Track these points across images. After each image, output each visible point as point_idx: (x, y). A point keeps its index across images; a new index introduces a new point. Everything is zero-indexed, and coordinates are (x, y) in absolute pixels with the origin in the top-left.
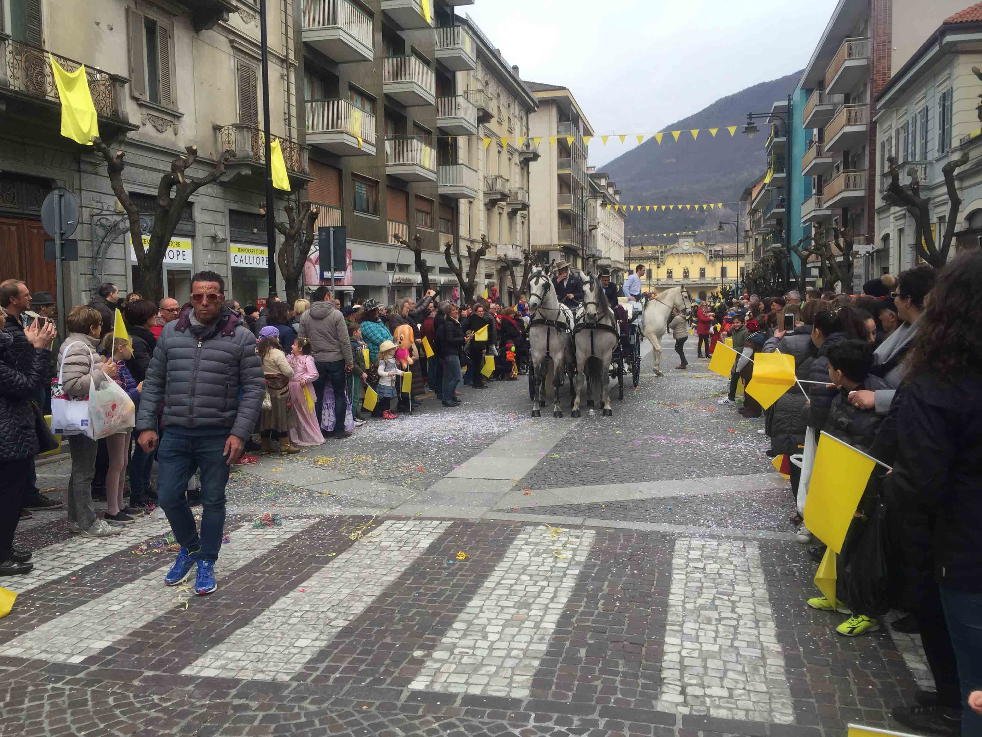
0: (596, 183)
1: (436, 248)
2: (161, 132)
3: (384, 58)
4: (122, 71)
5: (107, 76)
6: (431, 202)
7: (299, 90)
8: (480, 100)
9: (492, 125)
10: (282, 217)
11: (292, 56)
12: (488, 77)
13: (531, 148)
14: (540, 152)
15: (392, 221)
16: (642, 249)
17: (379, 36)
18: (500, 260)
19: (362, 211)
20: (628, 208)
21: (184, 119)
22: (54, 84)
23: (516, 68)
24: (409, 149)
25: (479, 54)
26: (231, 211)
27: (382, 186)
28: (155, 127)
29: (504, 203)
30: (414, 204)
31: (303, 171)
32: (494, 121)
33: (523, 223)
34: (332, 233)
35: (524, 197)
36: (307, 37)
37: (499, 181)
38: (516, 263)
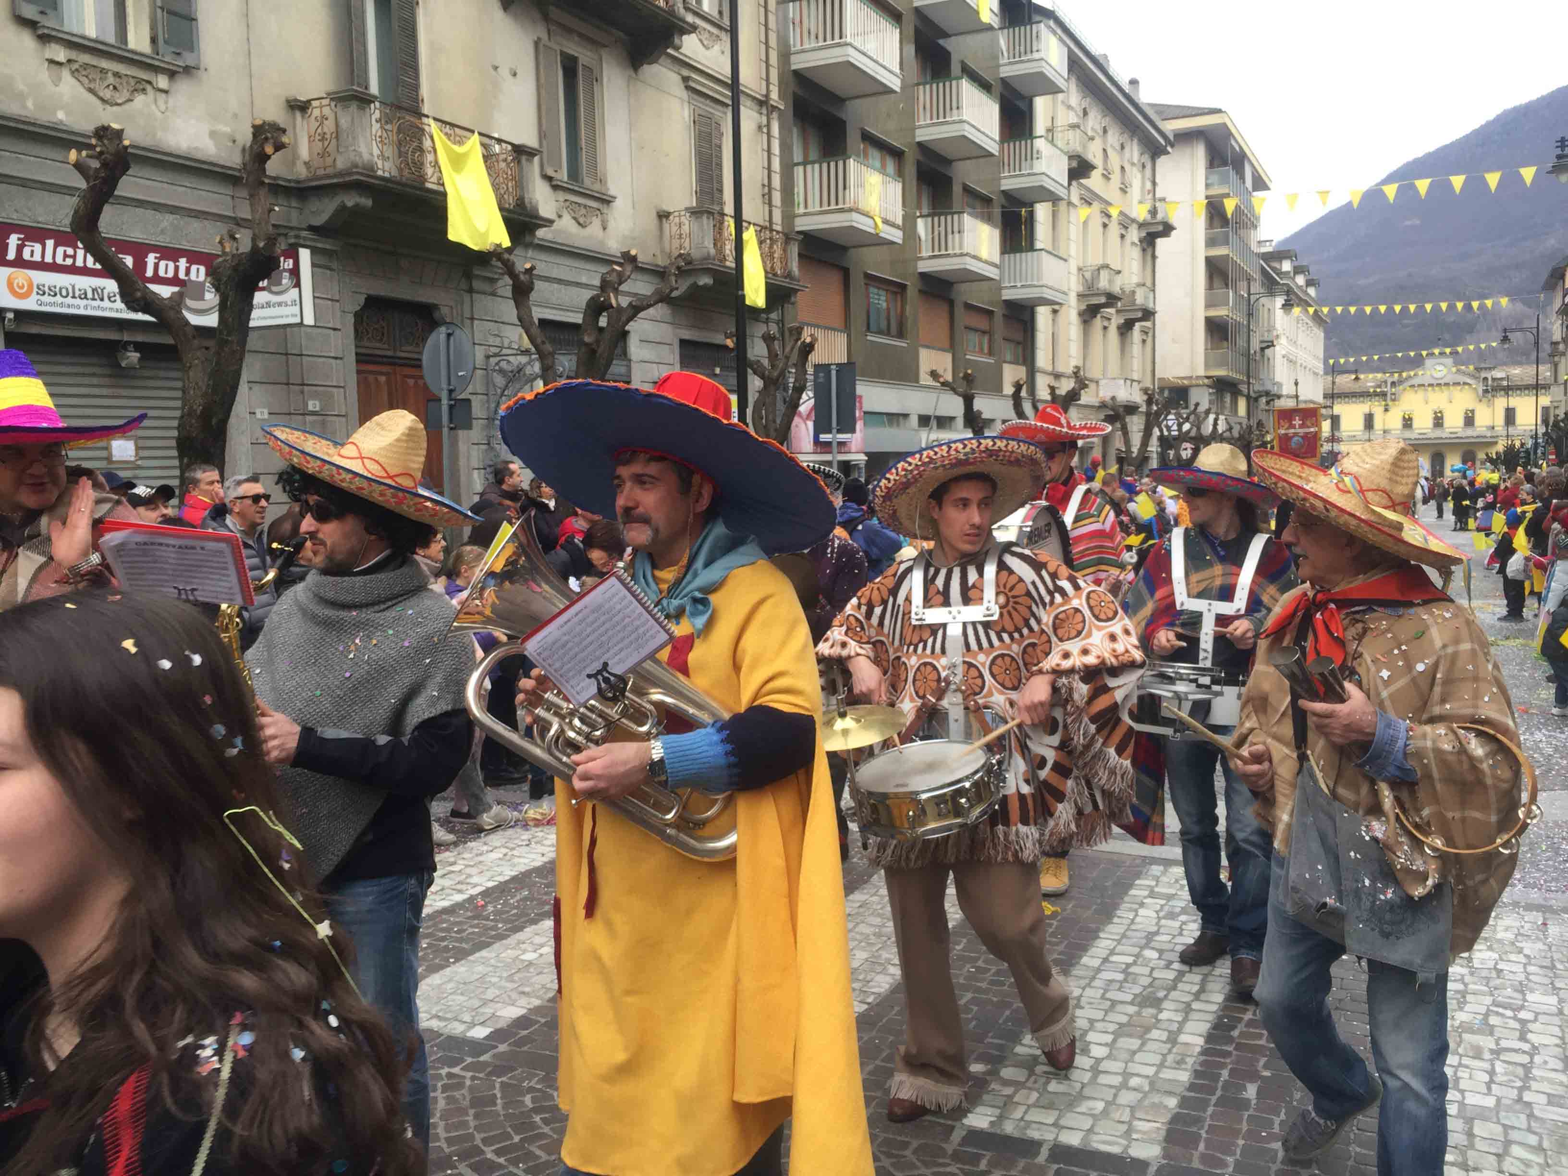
0: (1273, 269)
1: (996, 388)
2: (582, 226)
3: (918, 84)
4: (529, 138)
5: (509, 147)
6: (990, 313)
7: (785, 147)
8: (1073, 141)
9: (1094, 181)
10: (757, 350)
11: (774, 95)
12: (1086, 103)
13: (1160, 216)
14: (1173, 220)
15: (928, 347)
16: (1357, 379)
17: (911, 49)
18: (1103, 405)
19: (880, 332)
20: (1332, 311)
21: (618, 204)
22: (436, 164)
23: (1134, 82)
24: (956, 229)
25: (1074, 64)
26: (683, 343)
27: (912, 292)
28: (575, 218)
29: (1111, 311)
30: (963, 318)
31: (789, 275)
32: (1096, 175)
33: (1144, 341)
34: (834, 373)
35: (1146, 298)
36: (799, 63)
37: (1104, 275)
38: (1131, 409)
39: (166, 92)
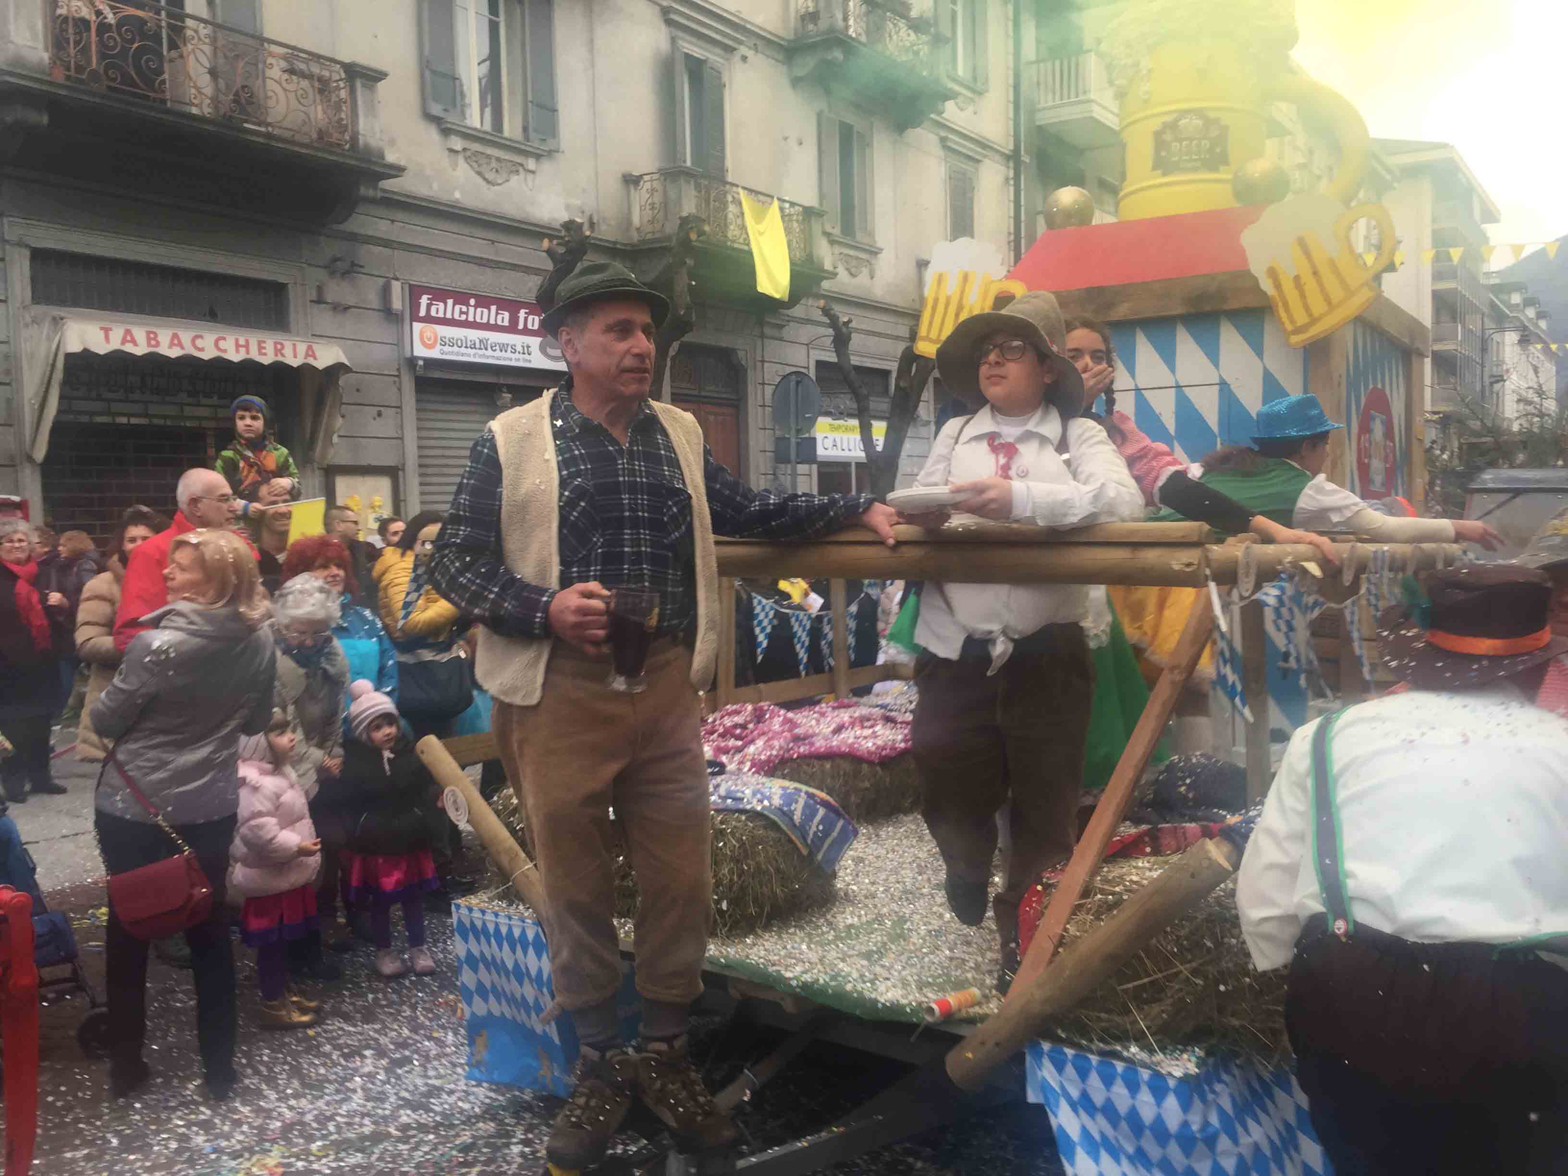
0: (1502, 302)
2: (855, 276)
4: (810, 199)
5: (800, 209)
7: (1030, 198)
21: (884, 255)
28: (847, 269)
36: (1043, 119)
39: (533, 172)
